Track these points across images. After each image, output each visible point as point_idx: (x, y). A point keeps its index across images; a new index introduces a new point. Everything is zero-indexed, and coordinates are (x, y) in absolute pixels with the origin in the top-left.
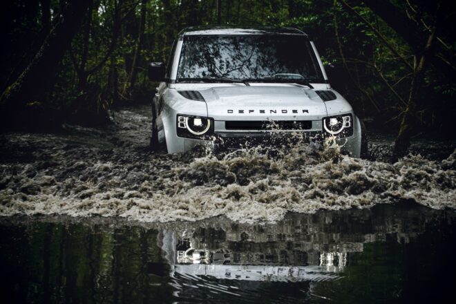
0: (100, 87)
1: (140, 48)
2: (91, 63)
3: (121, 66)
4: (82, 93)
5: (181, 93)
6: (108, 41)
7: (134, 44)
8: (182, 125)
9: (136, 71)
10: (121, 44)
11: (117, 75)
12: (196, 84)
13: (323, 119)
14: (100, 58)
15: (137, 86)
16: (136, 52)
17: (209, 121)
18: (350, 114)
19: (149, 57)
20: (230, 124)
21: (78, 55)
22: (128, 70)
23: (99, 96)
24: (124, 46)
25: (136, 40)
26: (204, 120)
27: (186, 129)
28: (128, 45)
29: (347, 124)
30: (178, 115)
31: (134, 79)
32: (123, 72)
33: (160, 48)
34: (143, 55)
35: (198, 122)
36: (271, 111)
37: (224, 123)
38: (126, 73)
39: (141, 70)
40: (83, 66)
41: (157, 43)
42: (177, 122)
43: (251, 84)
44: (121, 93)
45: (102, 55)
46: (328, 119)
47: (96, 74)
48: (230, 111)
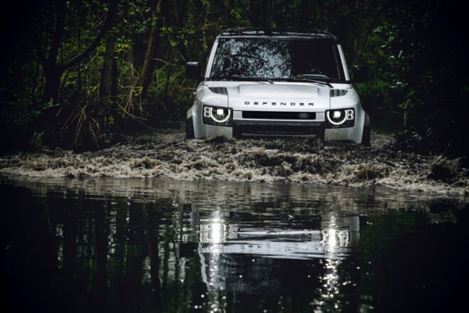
0: (85, 93)
1: (160, 24)
2: (67, 49)
3: (123, 55)
4: (51, 104)
5: (210, 88)
6: (102, 8)
7: (149, 15)
8: (207, 114)
9: (153, 65)
10: (126, 16)
11: (115, 73)
12: (227, 82)
13: (327, 111)
14: (87, 40)
15: (153, 94)
16: (153, 30)
17: (229, 111)
18: (353, 109)
19: (176, 40)
20: (246, 114)
21: (44, 33)
22: (138, 64)
23: (83, 111)
24: (131, 19)
25: (154, 9)
26: (226, 110)
27: (211, 118)
28: (138, 17)
29: (350, 117)
30: (205, 106)
31: (148, 81)
32: (128, 67)
33: (198, 23)
34: (166, 36)
35: (220, 112)
36: (282, 103)
37: (241, 112)
38: (133, 70)
39: (161, 65)
40: (53, 54)
41: (191, 16)
42: (203, 112)
43: (275, 83)
44: (124, 105)
45: (90, 35)
46: (332, 112)
47: (78, 69)
48: (247, 103)
